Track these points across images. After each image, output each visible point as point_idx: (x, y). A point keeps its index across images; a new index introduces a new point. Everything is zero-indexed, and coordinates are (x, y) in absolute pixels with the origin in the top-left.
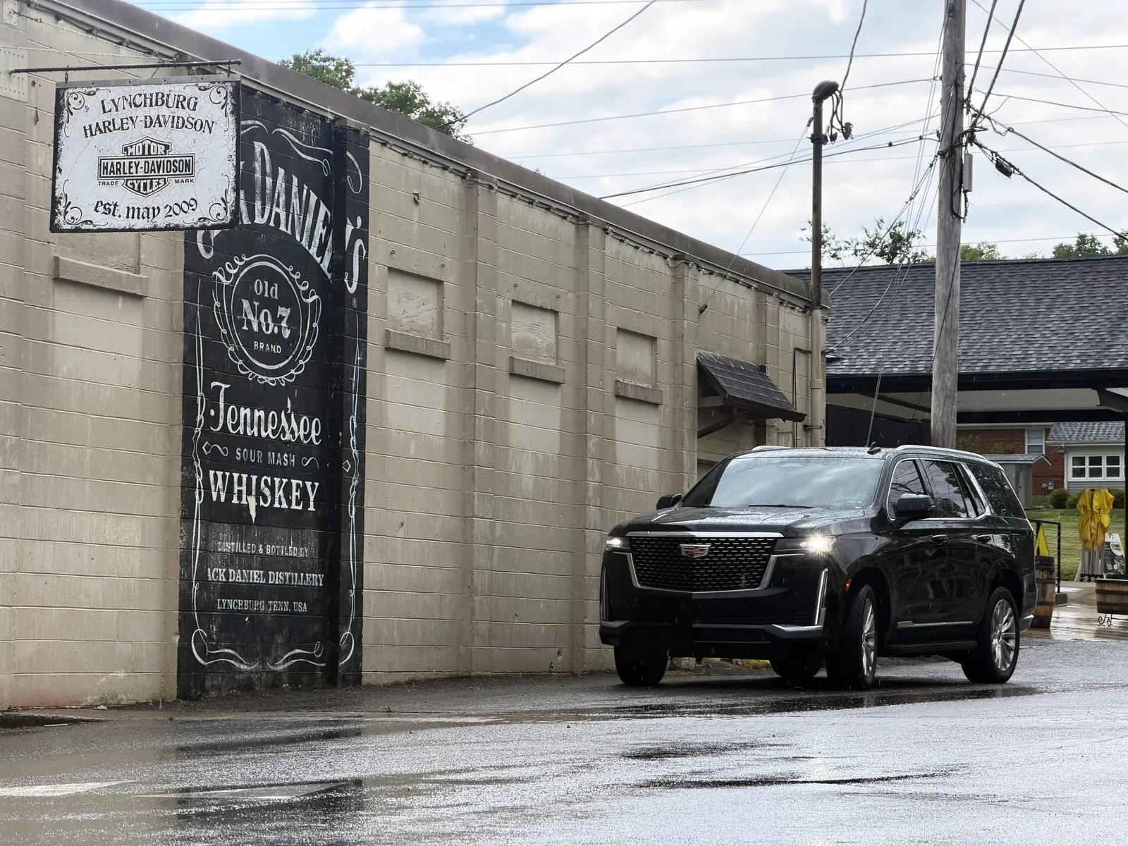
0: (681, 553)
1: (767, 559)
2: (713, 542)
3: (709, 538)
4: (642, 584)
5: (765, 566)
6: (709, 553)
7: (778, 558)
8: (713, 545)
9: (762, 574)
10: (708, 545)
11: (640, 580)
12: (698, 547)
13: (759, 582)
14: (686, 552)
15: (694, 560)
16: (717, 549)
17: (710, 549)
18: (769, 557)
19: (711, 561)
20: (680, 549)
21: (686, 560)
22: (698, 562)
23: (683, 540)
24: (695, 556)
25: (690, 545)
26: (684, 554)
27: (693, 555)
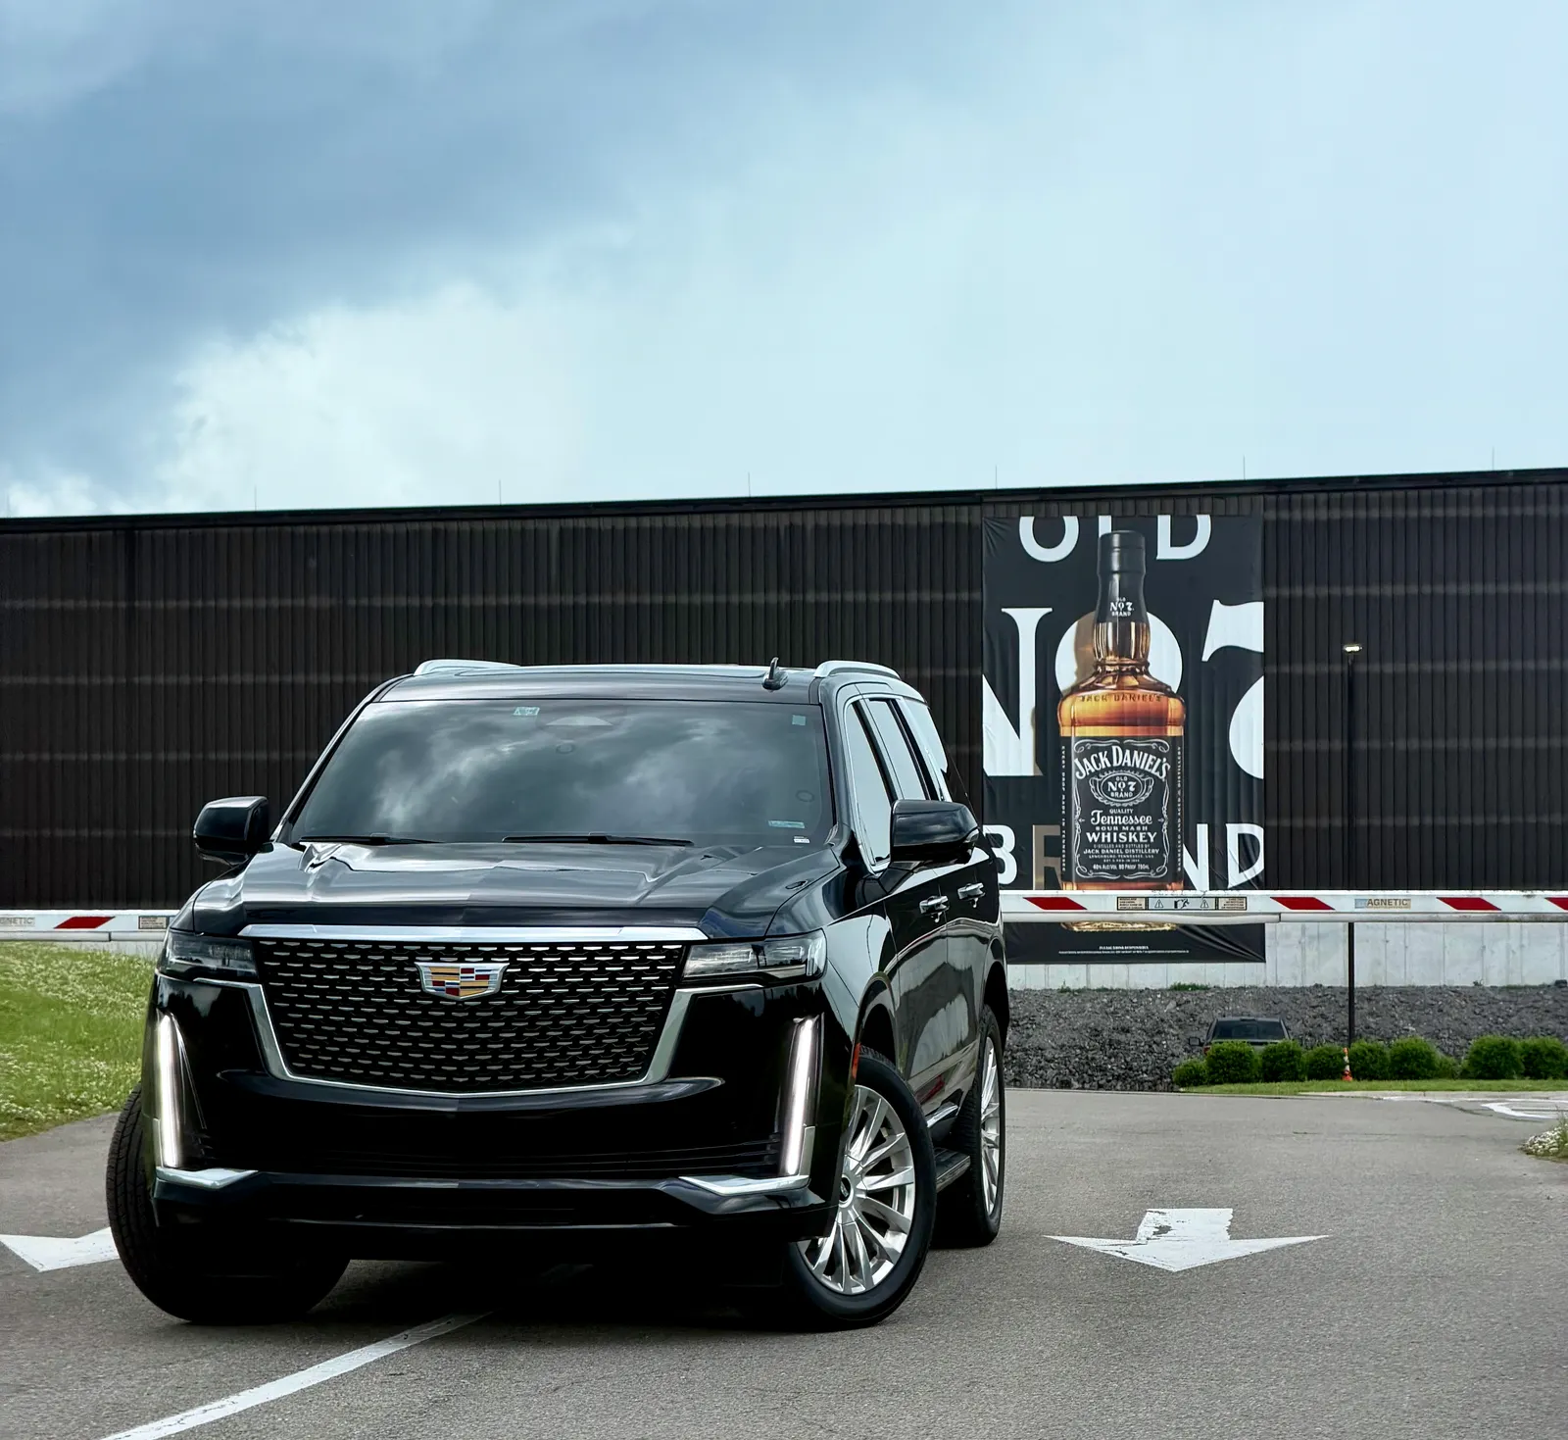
0: (419, 986)
1: (666, 1000)
2: (513, 956)
3: (501, 946)
4: (295, 1071)
5: (659, 1020)
6: (503, 986)
7: (695, 996)
8: (513, 963)
9: (652, 1040)
10: (497, 967)
11: (290, 1057)
12: (471, 971)
13: (645, 1061)
14: (435, 983)
15: (460, 1006)
16: (525, 974)
17: (505, 974)
18: (670, 994)
19: (509, 1006)
20: (417, 974)
21: (436, 1006)
22: (473, 1009)
23: (424, 948)
24: (464, 995)
25: (449, 965)
26: (430, 988)
27: (455, 992)
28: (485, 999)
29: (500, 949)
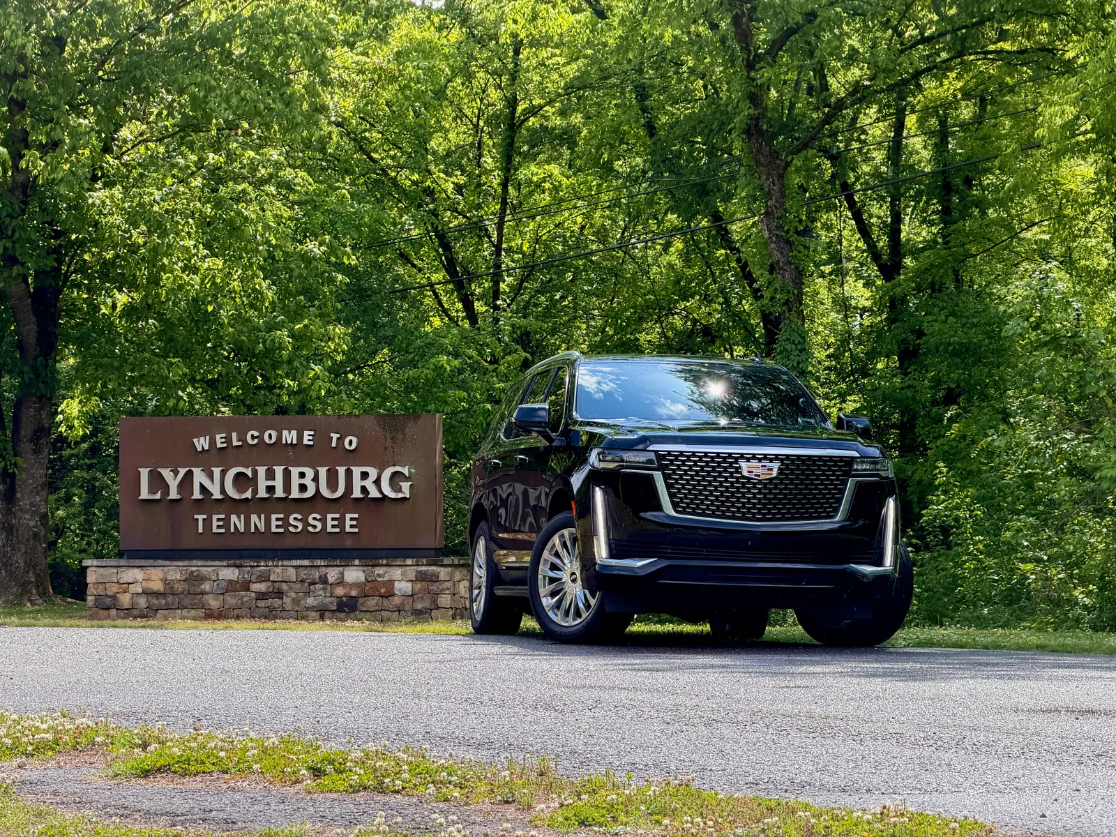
0: (741, 473)
1: (844, 483)
2: (782, 461)
4: (677, 512)
5: (842, 492)
6: (779, 474)
7: (857, 482)
8: (782, 464)
9: (839, 501)
10: (776, 465)
11: (674, 505)
12: (764, 466)
13: (836, 510)
14: (748, 472)
15: (760, 482)
16: (788, 469)
17: (779, 469)
18: (847, 480)
19: (781, 483)
20: (739, 468)
21: (749, 482)
22: (765, 484)
23: (742, 456)
24: (762, 477)
25: (754, 463)
26: (745, 473)
27: (759, 476)
28: (771, 480)
29: (777, 457)
